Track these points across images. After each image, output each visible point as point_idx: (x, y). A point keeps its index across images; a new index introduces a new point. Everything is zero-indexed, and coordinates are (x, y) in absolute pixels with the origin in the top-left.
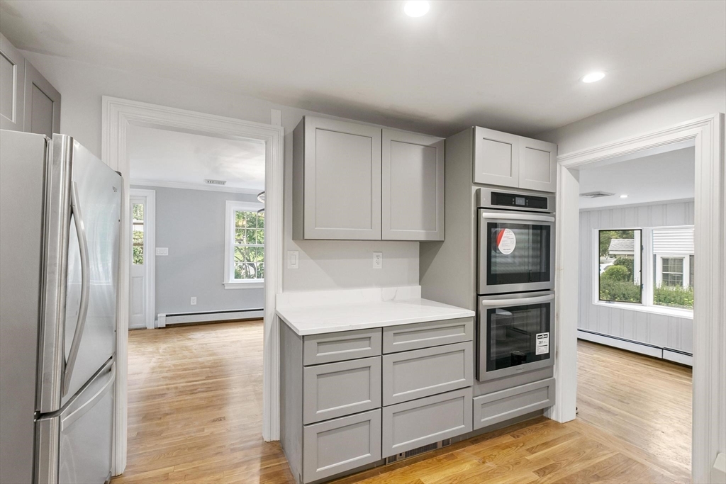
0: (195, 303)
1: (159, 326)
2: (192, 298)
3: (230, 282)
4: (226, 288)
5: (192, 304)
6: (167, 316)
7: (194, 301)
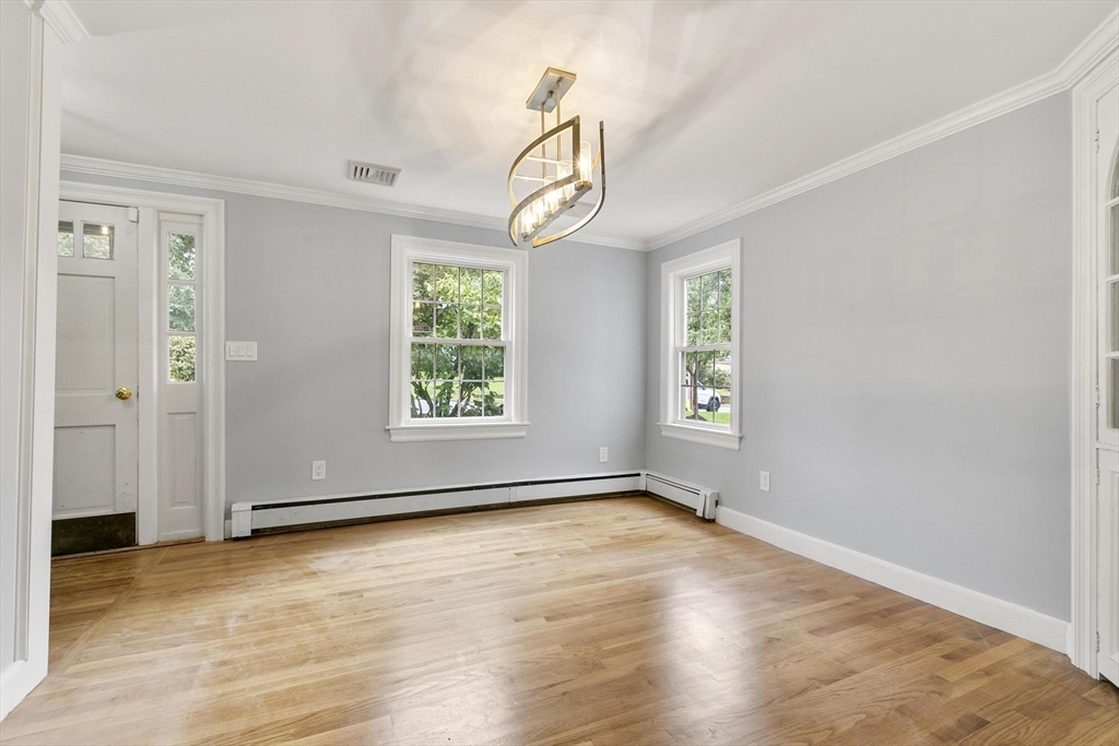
0: (323, 477)
1: (234, 536)
2: (315, 464)
3: (403, 425)
4: (393, 438)
5: (315, 477)
6: (254, 508)
7: (319, 469)
